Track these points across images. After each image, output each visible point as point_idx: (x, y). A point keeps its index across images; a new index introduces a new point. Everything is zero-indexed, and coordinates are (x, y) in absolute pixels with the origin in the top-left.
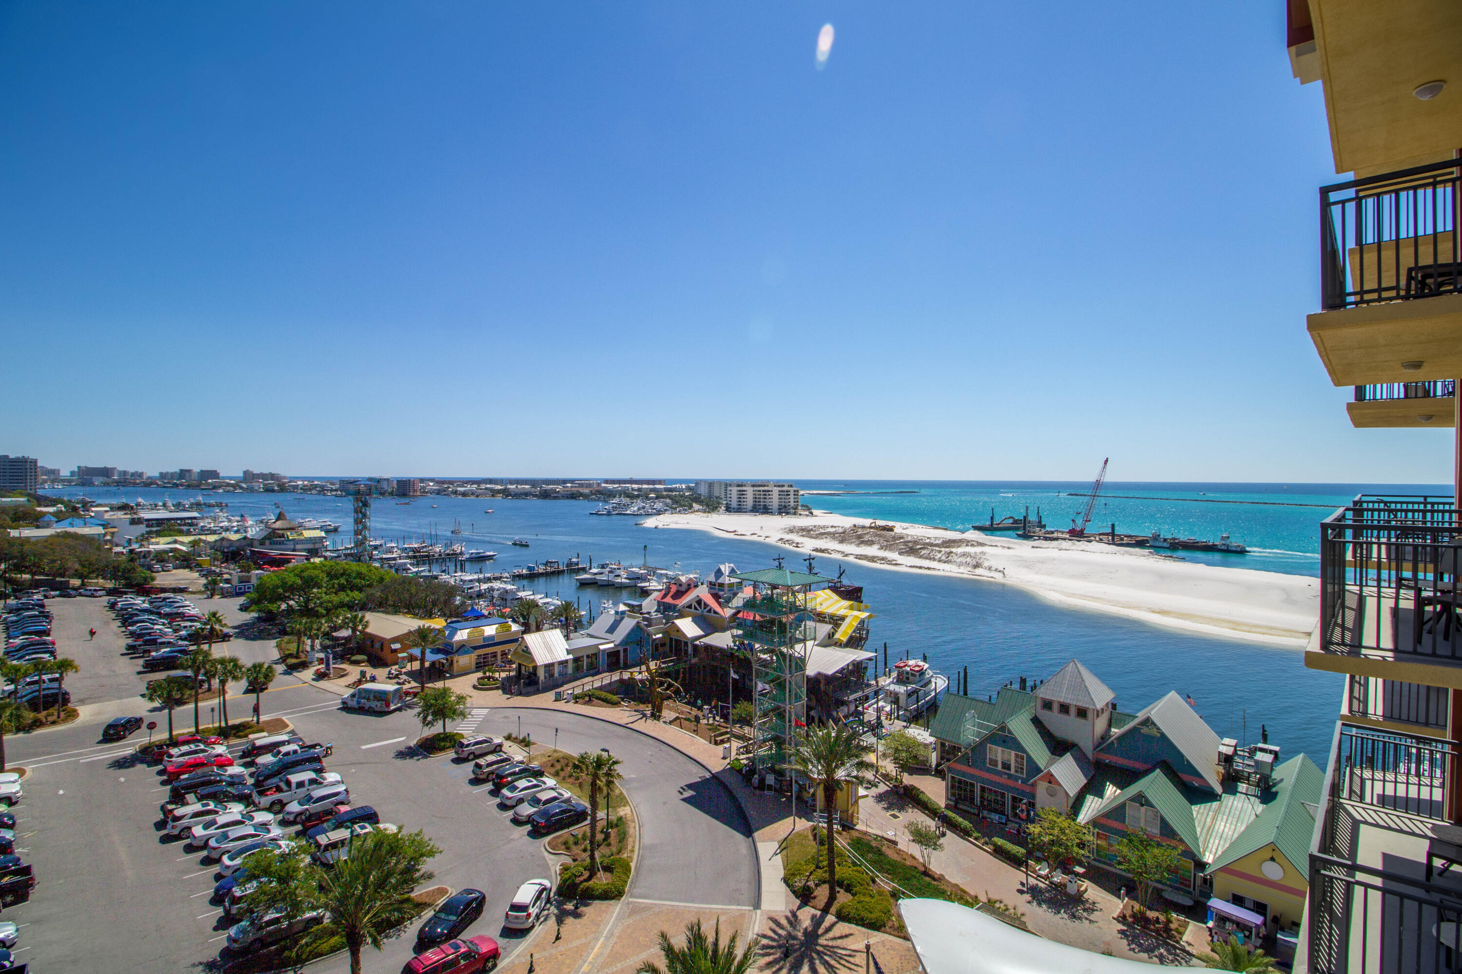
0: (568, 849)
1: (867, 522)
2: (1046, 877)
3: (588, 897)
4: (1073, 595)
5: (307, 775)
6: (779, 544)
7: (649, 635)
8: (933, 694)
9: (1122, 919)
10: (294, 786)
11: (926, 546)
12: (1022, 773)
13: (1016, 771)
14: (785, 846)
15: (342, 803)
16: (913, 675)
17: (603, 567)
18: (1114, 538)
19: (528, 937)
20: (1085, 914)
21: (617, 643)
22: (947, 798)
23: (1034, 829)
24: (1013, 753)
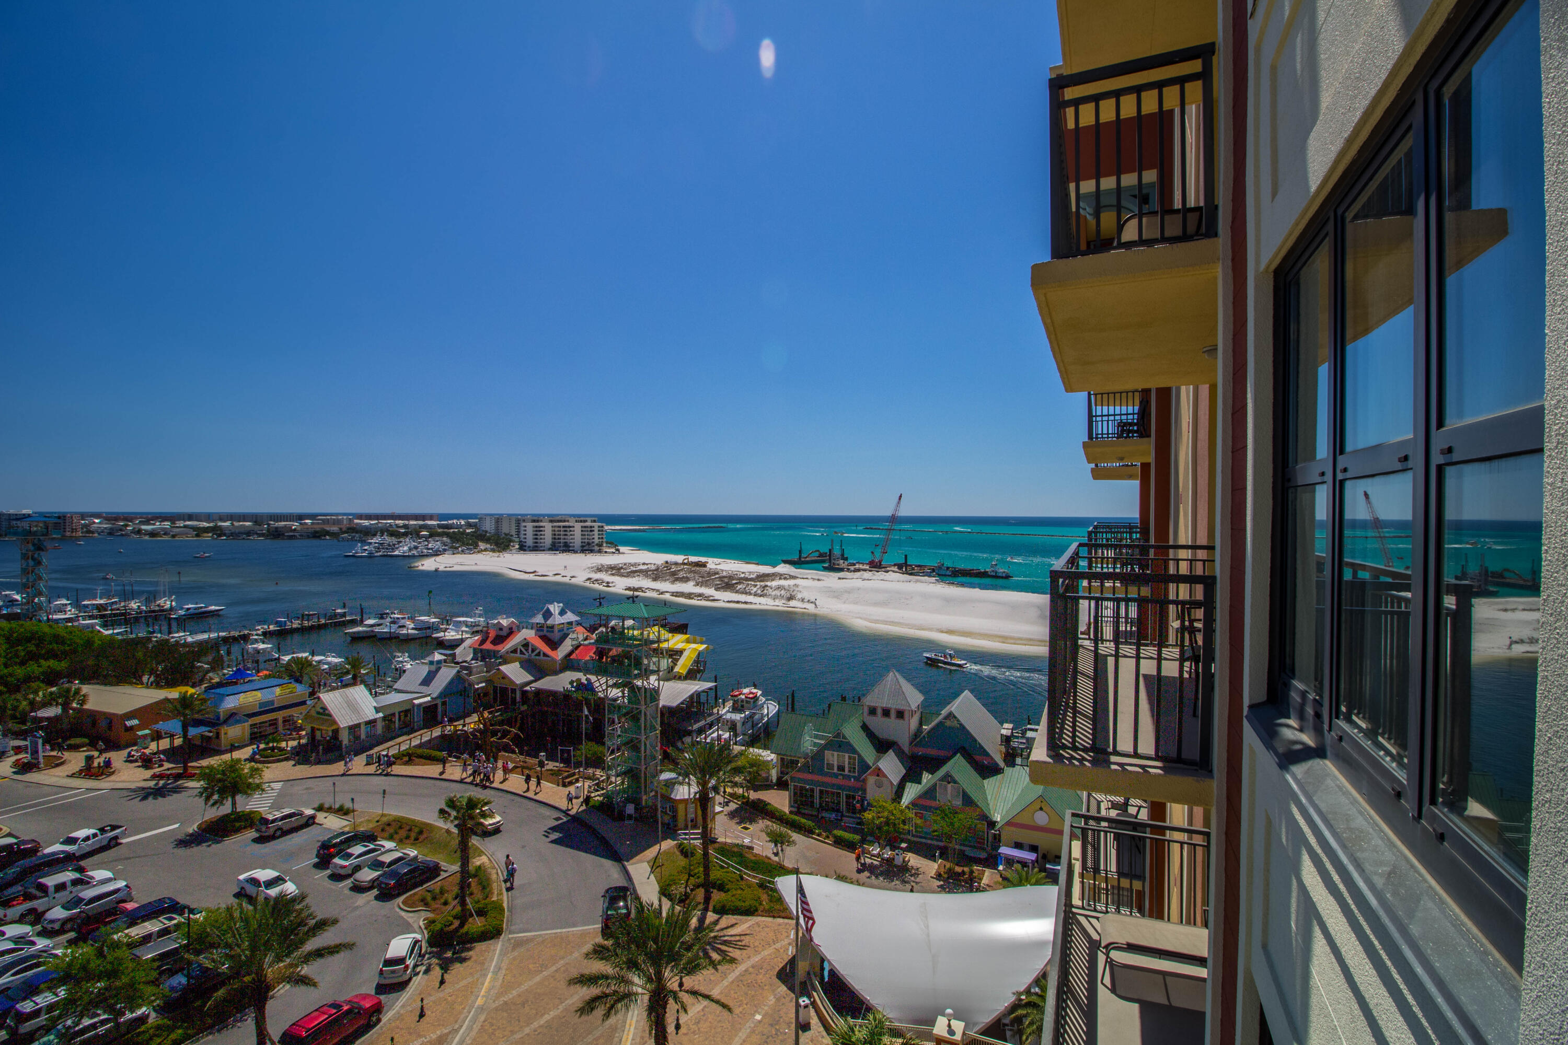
0: (426, 904)
1: (679, 558)
2: (878, 855)
3: (469, 941)
4: (876, 621)
5: (69, 876)
6: (588, 584)
7: (471, 685)
8: (766, 719)
9: (939, 876)
10: (52, 889)
11: (742, 580)
12: (854, 772)
13: (850, 771)
14: (655, 865)
15: (124, 901)
16: (747, 702)
17: (382, 616)
18: (904, 567)
19: (408, 989)
20: (912, 878)
21: (434, 696)
22: (791, 806)
23: (868, 815)
24: (847, 755)
